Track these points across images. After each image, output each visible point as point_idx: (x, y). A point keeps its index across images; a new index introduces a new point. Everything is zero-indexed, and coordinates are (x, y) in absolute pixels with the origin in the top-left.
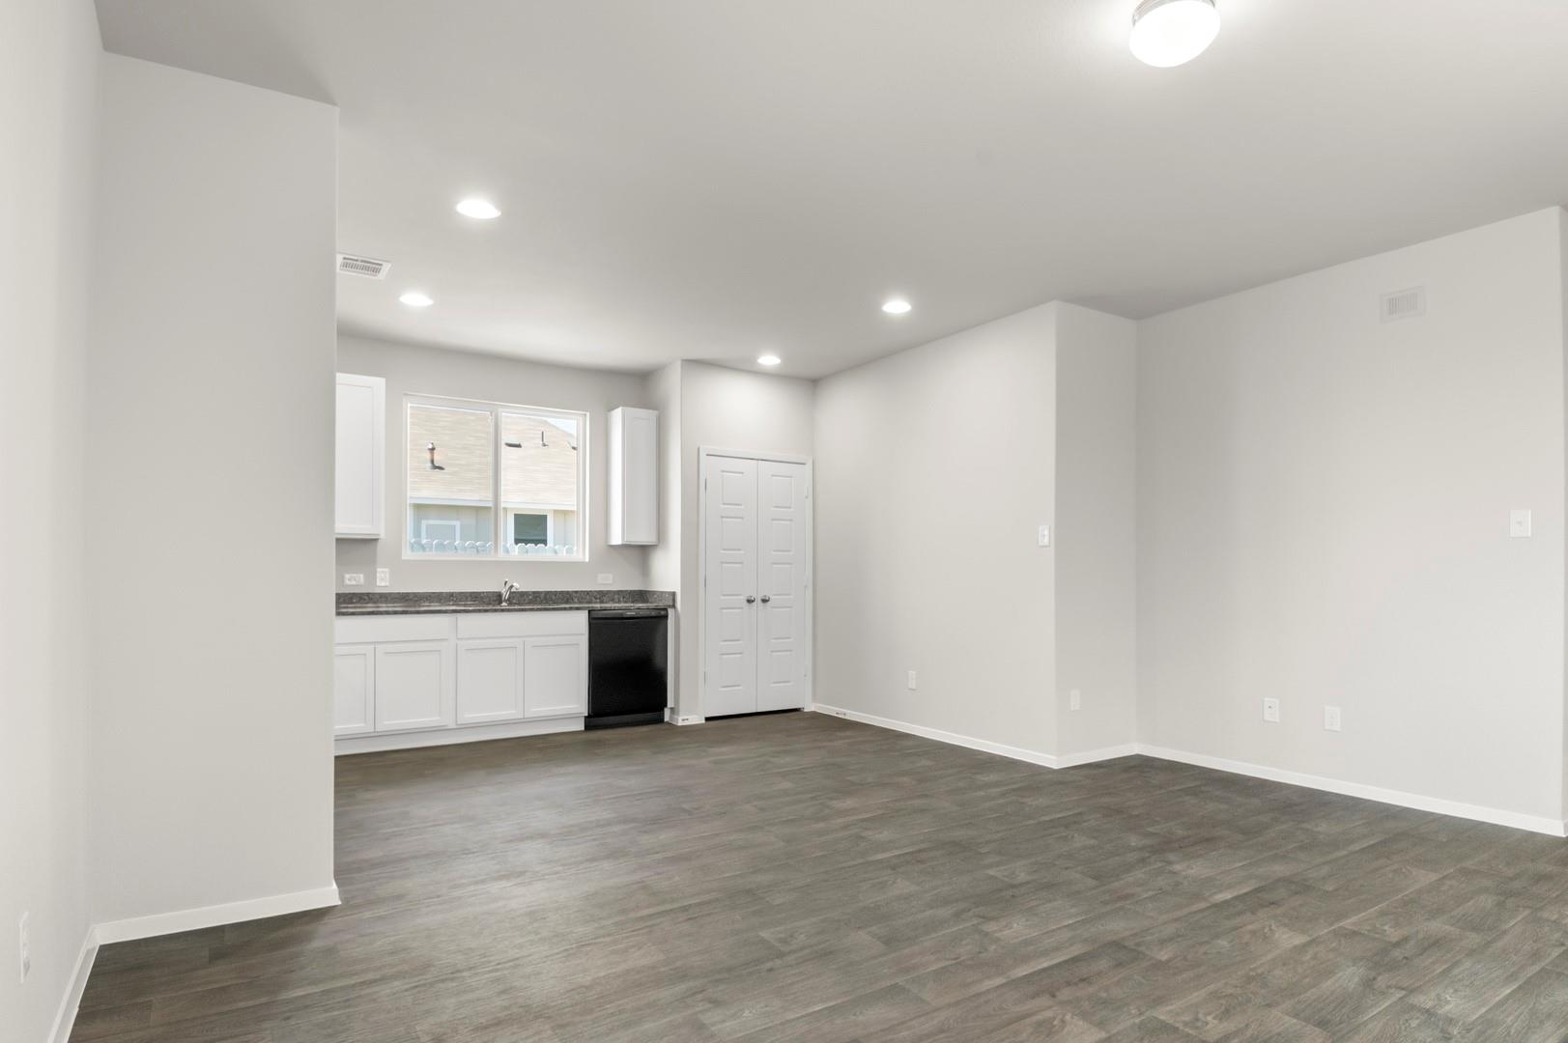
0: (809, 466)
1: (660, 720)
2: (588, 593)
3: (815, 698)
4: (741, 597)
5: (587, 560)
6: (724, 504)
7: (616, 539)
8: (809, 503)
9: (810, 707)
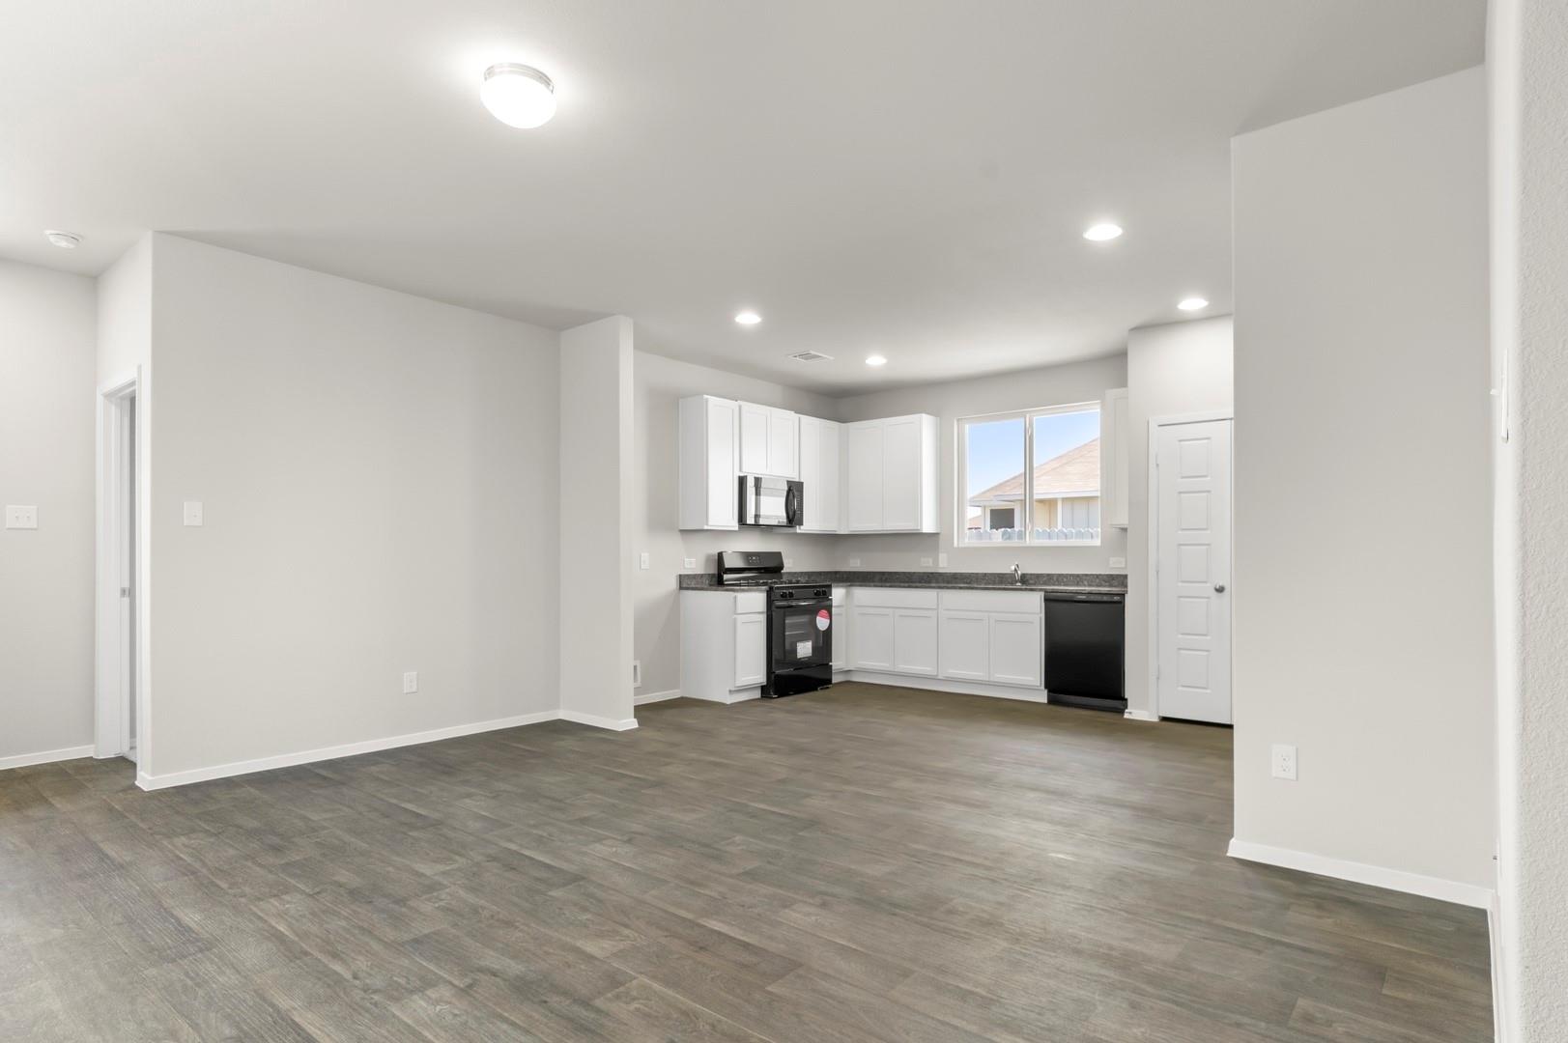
2: (1098, 576)
5: (1100, 545)
6: (1182, 478)
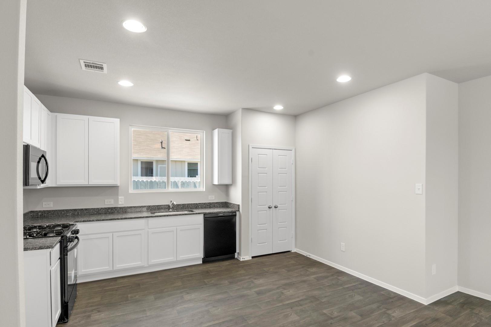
0: (294, 150)
1: (233, 258)
2: (205, 204)
3: (296, 247)
4: (267, 206)
5: (204, 190)
6: (259, 168)
7: (216, 182)
8: (293, 166)
9: (294, 250)
